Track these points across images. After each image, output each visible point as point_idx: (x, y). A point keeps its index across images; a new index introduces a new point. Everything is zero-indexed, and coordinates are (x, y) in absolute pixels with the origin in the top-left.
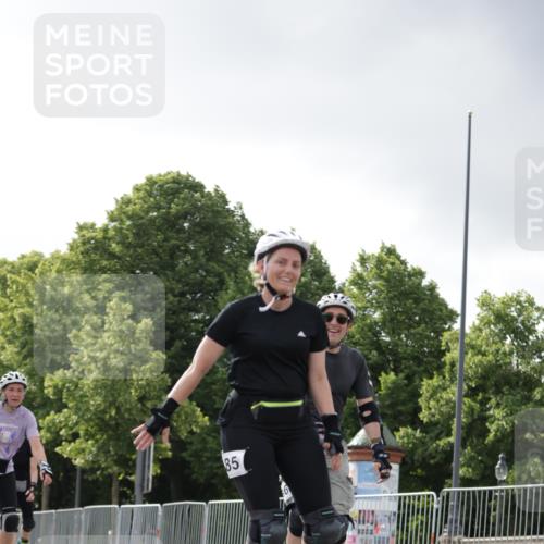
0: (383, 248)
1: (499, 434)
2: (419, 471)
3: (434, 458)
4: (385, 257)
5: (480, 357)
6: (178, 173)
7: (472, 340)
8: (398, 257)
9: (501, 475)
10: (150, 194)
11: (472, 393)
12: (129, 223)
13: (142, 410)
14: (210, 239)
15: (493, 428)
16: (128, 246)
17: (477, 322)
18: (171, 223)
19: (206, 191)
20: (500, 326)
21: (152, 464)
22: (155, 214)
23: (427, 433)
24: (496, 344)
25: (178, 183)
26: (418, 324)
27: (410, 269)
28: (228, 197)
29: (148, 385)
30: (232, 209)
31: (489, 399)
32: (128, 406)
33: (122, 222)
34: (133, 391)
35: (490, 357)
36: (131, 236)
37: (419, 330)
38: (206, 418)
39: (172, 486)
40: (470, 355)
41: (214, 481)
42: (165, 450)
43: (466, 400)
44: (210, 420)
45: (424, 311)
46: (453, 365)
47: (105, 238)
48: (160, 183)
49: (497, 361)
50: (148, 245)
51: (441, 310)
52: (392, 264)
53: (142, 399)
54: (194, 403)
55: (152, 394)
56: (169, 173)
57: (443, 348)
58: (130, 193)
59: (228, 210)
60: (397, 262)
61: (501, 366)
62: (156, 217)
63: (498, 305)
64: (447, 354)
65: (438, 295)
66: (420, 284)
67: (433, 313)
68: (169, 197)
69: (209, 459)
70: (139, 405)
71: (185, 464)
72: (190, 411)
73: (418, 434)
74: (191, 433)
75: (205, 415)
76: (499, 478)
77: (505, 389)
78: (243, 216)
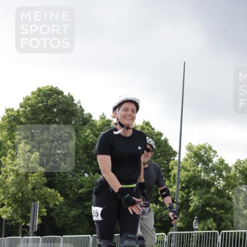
0: (144, 123)
1: (195, 208)
2: (159, 224)
3: (165, 218)
4: (145, 126)
5: (187, 172)
6: (52, 86)
7: (183, 164)
8: (151, 127)
9: (196, 226)
10: (39, 96)
11: (183, 189)
12: (29, 108)
13: (33, 194)
14: (66, 116)
15: (192, 205)
16: (29, 119)
17: (186, 157)
18: (48, 109)
19: (64, 95)
20: (196, 159)
21: (37, 218)
22: (41, 105)
23: (162, 206)
24: (194, 166)
25: (52, 91)
26: (159, 157)
27: (156, 132)
28: (74, 98)
29: (36, 182)
30: (76, 103)
31: (191, 192)
32: (27, 192)
33: (26, 108)
34: (29, 185)
35: (192, 173)
36: (30, 114)
37: (160, 159)
38: (62, 198)
39: (46, 229)
40: (182, 171)
41: (65, 227)
42: (44, 212)
43: (180, 192)
44: (64, 199)
45: (162, 151)
46: (175, 176)
47: (18, 115)
48: (43, 91)
49: (195, 175)
50: (38, 119)
51: (170, 151)
52: (148, 130)
53: (33, 189)
54: (57, 191)
55: (38, 186)
56: (48, 86)
57: (170, 168)
58: (30, 95)
59: (74, 104)
60: (150, 129)
61: (196, 177)
62: (41, 106)
63: (195, 149)
64: (172, 170)
65: (168, 144)
66: (160, 139)
67: (166, 152)
68: (48, 97)
69: (63, 217)
70: (32, 192)
71: (52, 218)
72: (55, 195)
73: (158, 207)
74: (56, 205)
75: (62, 197)
76: (194, 228)
77: (198, 187)
78: (81, 107)
